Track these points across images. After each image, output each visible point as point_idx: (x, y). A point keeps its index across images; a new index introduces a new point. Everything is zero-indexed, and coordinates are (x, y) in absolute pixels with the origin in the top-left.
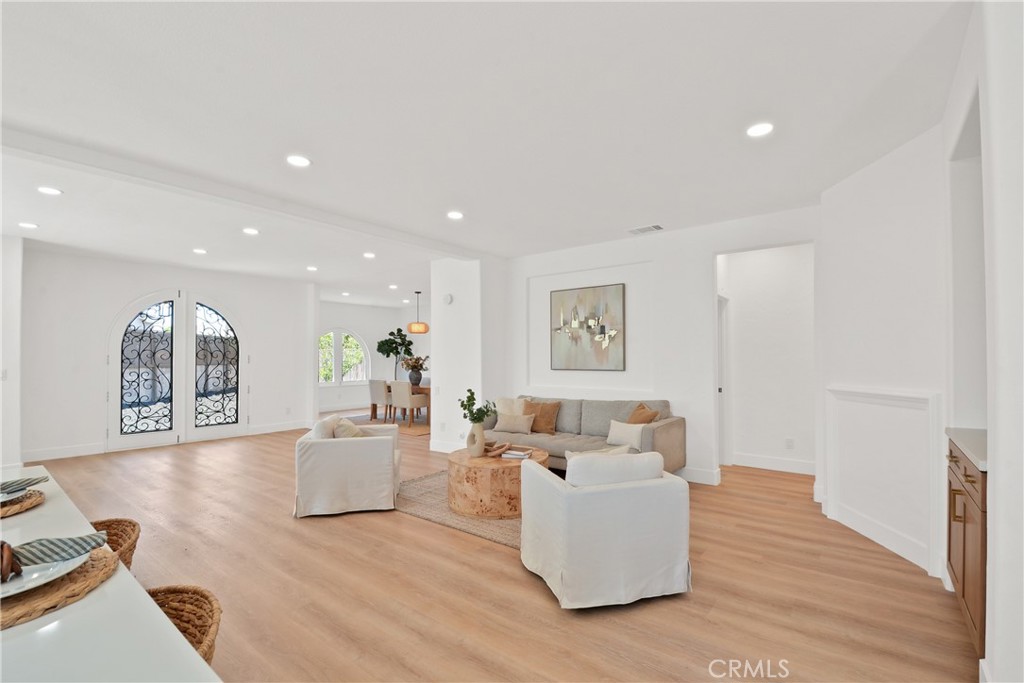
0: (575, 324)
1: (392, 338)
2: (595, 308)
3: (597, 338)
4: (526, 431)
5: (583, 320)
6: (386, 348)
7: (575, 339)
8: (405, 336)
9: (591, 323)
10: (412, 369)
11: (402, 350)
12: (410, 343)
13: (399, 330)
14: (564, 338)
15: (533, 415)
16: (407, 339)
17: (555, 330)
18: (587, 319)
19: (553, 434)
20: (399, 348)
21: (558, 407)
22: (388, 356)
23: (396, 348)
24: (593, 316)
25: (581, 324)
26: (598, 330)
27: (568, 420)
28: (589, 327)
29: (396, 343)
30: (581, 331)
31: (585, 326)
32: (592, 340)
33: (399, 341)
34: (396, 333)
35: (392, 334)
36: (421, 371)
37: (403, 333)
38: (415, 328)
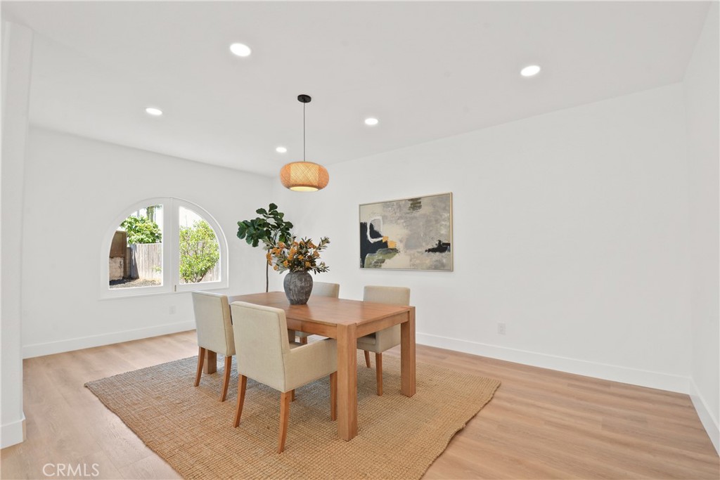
1: (261, 216)
6: (253, 231)
8: (282, 215)
10: (291, 268)
11: (276, 235)
12: (290, 225)
13: (273, 207)
16: (285, 219)
20: (273, 232)
22: (255, 245)
23: (268, 233)
29: (267, 225)
33: (272, 221)
34: (267, 209)
35: (261, 211)
36: (311, 272)
37: (279, 210)
38: (297, 174)
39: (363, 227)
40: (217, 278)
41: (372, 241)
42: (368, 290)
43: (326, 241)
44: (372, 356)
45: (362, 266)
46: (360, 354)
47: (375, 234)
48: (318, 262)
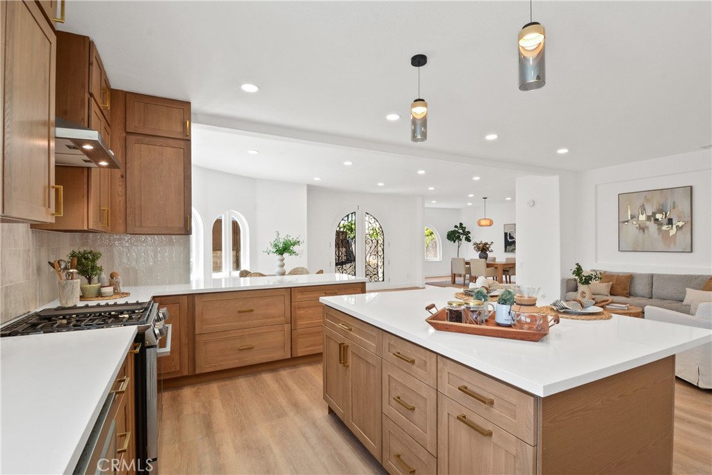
0: (642, 218)
1: (457, 229)
2: (662, 205)
3: (665, 228)
4: (607, 293)
5: (651, 214)
6: (453, 236)
7: (642, 229)
8: (465, 228)
9: (659, 216)
10: (481, 251)
11: (463, 238)
12: (469, 233)
13: (461, 224)
14: (632, 229)
15: (611, 283)
16: (467, 230)
17: (622, 222)
18: (654, 214)
19: (628, 297)
20: (461, 236)
21: (630, 278)
22: (454, 242)
23: (459, 236)
24: (661, 212)
25: (649, 218)
26: (666, 221)
27: (640, 287)
28: (656, 220)
29: (459, 233)
30: (648, 223)
31: (652, 219)
32: (659, 229)
33: (461, 231)
34: (459, 226)
36: (488, 252)
37: (464, 226)
38: (483, 222)
39: (506, 234)
40: (435, 255)
41: (510, 240)
42: (507, 259)
43: (492, 243)
44: (508, 277)
45: (505, 251)
46: (504, 276)
47: (511, 238)
48: (490, 249)
